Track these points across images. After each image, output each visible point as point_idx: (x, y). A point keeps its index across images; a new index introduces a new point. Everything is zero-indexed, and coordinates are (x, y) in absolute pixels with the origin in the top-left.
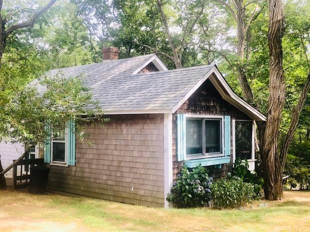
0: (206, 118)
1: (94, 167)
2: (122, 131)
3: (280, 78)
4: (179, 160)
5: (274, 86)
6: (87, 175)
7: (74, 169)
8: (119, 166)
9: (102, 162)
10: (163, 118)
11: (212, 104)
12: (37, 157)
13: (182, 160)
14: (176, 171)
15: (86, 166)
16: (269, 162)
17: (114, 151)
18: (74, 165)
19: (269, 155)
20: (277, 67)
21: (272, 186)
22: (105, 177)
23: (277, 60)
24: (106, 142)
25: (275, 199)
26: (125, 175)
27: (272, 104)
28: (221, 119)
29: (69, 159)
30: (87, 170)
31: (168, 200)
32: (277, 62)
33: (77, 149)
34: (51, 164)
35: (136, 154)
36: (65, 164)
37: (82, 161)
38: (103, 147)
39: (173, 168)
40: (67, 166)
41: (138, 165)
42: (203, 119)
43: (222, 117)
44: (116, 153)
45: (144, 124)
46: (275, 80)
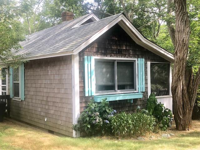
0: (117, 60)
1: (34, 101)
2: (48, 72)
3: (184, 22)
5: (179, 30)
6: (31, 107)
7: (24, 103)
8: (47, 101)
9: (38, 98)
10: (71, 59)
11: (124, 48)
12: (7, 94)
14: (84, 105)
15: (30, 100)
16: (177, 97)
17: (44, 89)
18: (24, 100)
19: (176, 92)
20: (181, 13)
21: (181, 118)
22: (39, 110)
23: (181, 7)
24: (40, 82)
25: (184, 129)
26: (51, 108)
27: (177, 46)
28: (135, 61)
29: (22, 96)
30: (30, 104)
32: (180, 8)
33: (26, 88)
34: (13, 99)
35: (56, 91)
36: (20, 99)
37: (28, 96)
38: (38, 85)
40: (20, 100)
41: (58, 100)
42: (115, 60)
43: (136, 59)
44: (45, 90)
45: (60, 65)
46: (180, 24)
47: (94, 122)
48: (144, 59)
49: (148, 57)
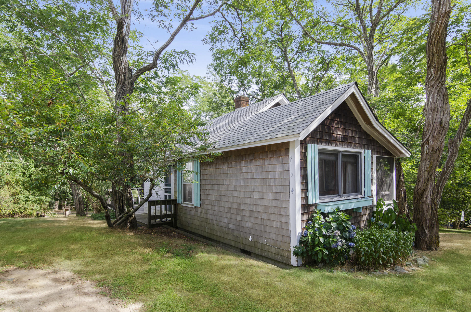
0: (343, 152)
1: (216, 208)
2: (241, 170)
3: (442, 96)
4: (310, 202)
5: (433, 108)
6: (210, 217)
7: (200, 210)
8: (239, 209)
9: (222, 204)
10: (288, 149)
11: (350, 135)
12: (173, 198)
13: (314, 203)
14: (306, 217)
15: (209, 207)
16: (424, 204)
17: (234, 192)
18: (199, 206)
19: (424, 196)
20: (438, 82)
21: (426, 234)
22: (226, 220)
23: (439, 73)
24: (226, 182)
26: (246, 219)
27: (430, 131)
28: (361, 153)
29: (196, 201)
30: (210, 212)
31: (296, 254)
32: (438, 75)
33: (202, 190)
34: (182, 205)
35: (256, 195)
36: (193, 205)
37: (206, 202)
38: (224, 187)
39: (303, 214)
40: (193, 207)
41: (260, 209)
42: (339, 152)
43: (363, 151)
44: (236, 194)
45: (265, 159)
46: (435, 99)
47: (334, 245)
48: (370, 151)
49: (374, 149)
